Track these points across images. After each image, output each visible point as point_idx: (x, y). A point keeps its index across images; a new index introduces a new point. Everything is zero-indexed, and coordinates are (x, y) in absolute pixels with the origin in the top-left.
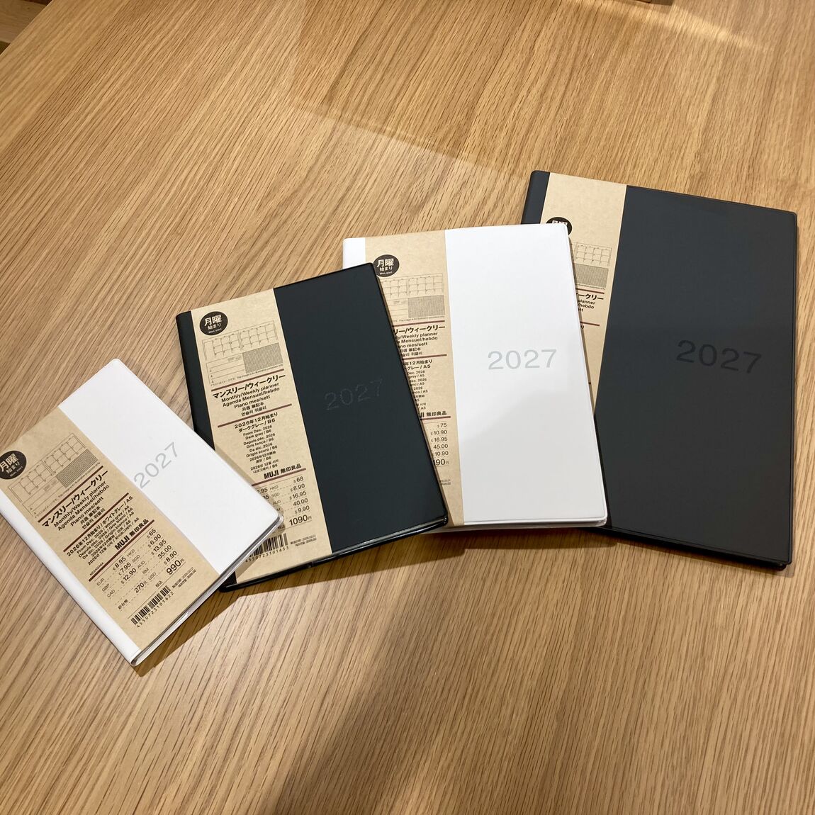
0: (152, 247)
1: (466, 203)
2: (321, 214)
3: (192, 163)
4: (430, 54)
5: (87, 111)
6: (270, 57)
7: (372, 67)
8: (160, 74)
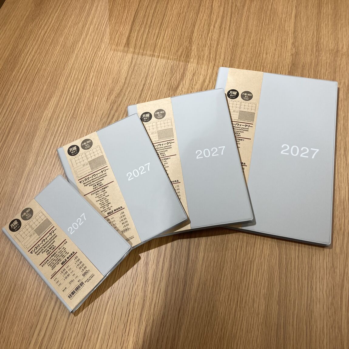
0: (64, 126)
1: (196, 83)
2: (135, 98)
3: (73, 84)
4: (167, 16)
5: (22, 67)
6: (97, 29)
7: (143, 26)
8: (51, 45)
